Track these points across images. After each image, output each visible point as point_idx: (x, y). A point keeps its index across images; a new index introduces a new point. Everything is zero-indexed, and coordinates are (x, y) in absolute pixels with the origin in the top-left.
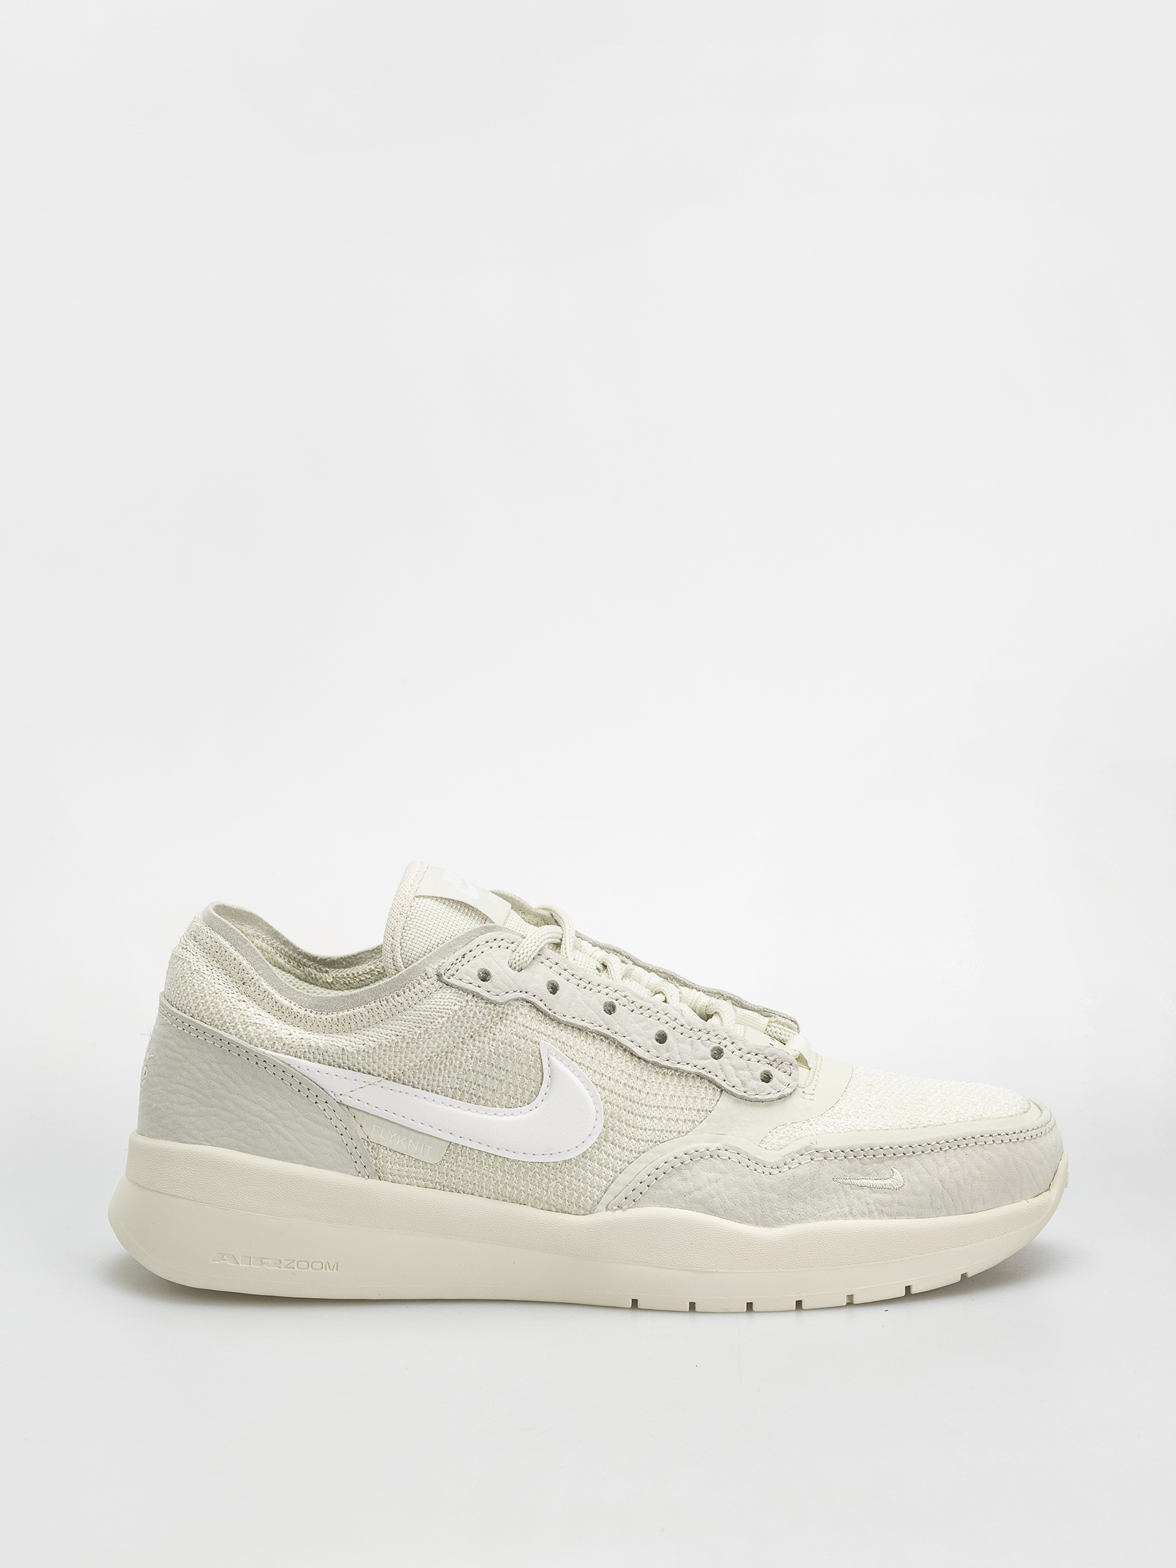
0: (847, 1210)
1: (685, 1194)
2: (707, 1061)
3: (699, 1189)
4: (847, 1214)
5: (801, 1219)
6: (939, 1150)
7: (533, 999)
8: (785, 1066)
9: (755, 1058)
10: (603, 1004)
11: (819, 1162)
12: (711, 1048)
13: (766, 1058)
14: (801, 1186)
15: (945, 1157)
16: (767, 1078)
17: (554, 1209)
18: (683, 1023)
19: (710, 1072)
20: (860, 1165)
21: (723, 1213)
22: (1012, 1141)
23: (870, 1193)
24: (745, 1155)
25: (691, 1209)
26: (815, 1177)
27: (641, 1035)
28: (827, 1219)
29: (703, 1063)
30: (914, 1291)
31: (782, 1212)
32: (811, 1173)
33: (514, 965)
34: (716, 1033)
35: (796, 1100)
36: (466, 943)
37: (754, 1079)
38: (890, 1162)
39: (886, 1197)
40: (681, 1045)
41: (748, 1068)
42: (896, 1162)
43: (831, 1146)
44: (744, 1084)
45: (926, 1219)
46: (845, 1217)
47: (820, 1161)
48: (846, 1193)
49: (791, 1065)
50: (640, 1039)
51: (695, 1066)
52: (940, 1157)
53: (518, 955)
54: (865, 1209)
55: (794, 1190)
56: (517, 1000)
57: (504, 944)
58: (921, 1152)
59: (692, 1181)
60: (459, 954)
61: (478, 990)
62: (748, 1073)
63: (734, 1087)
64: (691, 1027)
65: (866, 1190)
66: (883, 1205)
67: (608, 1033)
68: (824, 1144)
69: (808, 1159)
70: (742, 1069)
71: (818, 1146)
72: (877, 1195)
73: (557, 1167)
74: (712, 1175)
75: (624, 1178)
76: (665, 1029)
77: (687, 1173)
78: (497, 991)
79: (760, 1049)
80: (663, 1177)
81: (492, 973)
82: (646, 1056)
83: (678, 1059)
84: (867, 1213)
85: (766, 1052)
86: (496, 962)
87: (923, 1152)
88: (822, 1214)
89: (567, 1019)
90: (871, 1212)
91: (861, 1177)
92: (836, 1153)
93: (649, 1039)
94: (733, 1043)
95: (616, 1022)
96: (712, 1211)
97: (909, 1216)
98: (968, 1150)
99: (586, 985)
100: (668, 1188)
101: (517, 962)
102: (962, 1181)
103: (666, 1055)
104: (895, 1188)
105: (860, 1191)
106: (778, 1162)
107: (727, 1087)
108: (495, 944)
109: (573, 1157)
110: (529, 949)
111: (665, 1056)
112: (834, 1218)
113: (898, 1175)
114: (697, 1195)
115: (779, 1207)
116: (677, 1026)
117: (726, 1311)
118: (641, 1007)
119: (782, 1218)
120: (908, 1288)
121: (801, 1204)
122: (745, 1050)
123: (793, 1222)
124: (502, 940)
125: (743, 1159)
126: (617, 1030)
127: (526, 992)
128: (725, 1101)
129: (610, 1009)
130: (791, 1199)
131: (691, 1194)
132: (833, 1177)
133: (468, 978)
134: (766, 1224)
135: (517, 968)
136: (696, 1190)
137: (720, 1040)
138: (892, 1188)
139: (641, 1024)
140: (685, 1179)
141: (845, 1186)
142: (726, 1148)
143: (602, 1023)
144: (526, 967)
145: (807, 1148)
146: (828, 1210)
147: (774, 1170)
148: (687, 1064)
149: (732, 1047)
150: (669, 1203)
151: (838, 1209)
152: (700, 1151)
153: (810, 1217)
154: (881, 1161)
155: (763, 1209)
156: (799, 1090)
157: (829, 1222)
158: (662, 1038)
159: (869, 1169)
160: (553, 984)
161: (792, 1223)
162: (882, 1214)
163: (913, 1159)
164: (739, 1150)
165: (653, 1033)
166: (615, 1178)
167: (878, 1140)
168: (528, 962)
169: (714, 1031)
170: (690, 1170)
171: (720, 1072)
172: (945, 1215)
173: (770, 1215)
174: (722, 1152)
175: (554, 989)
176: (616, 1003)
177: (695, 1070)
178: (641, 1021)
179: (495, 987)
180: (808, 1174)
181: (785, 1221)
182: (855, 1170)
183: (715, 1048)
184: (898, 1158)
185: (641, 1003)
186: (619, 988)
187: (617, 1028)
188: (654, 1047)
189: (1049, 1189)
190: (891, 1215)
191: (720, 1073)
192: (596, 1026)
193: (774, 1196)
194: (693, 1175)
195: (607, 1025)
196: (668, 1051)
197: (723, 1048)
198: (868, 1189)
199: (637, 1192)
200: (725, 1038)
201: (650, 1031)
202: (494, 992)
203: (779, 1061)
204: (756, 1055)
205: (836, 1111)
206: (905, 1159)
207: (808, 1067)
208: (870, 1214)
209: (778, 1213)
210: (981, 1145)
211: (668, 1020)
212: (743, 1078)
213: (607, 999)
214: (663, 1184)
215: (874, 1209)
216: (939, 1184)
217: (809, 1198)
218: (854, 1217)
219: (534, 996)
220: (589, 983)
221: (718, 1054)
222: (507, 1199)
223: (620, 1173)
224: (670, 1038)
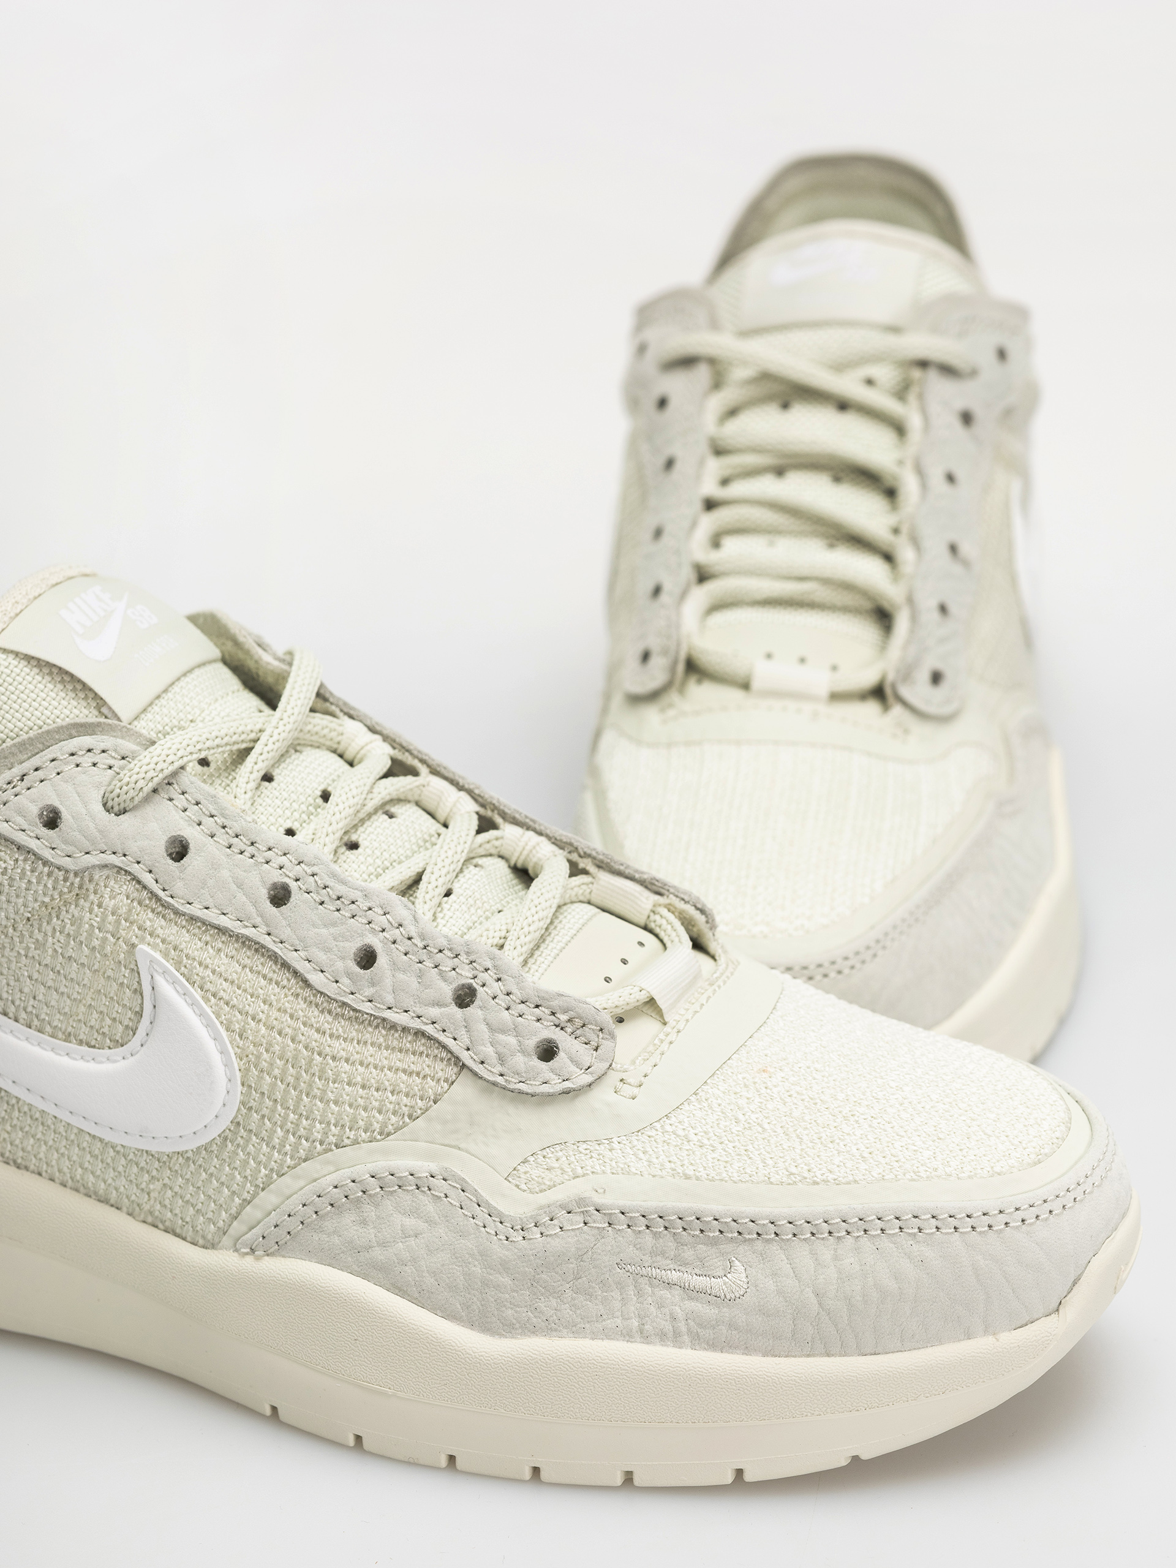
0: (635, 1323)
1: (360, 1249)
2: (443, 1009)
3: (383, 1244)
4: (634, 1331)
5: (549, 1328)
6: (827, 1235)
7: (135, 869)
8: (589, 1033)
9: (531, 1013)
10: (268, 886)
11: (596, 1231)
12: (454, 985)
13: (553, 1014)
14: (558, 1269)
15: (835, 1250)
16: (548, 1052)
17: (161, 1226)
18: (413, 934)
19: (444, 1031)
20: (672, 1245)
21: (416, 1295)
22: (978, 1230)
23: (683, 1299)
24: (473, 1195)
25: (365, 1277)
26: (585, 1256)
27: (327, 950)
28: (594, 1336)
29: (434, 1012)
30: (748, 1477)
31: (516, 1312)
32: (578, 1249)
33: (110, 804)
34: (472, 958)
35: (603, 1095)
36: (36, 751)
37: (523, 1052)
38: (729, 1247)
39: (708, 1311)
40: (401, 976)
41: (517, 1031)
42: (741, 1247)
43: (624, 1203)
44: (502, 1060)
45: (782, 1360)
46: (627, 1335)
47: (598, 1228)
48: (639, 1293)
49: (601, 1030)
50: (324, 957)
51: (419, 1017)
52: (825, 1250)
53: (119, 784)
54: (668, 1327)
55: (544, 1276)
56: (105, 866)
57: (104, 760)
58: (790, 1236)
59: (375, 1227)
60: (17, 770)
61: (33, 844)
62: (512, 1040)
63: (482, 1063)
64: (424, 943)
65: (677, 1291)
66: (700, 1325)
67: (267, 941)
68: (612, 1200)
69: (577, 1223)
70: (503, 1031)
71: (599, 1200)
72: (690, 1305)
73: (164, 1160)
74: (410, 1222)
75: (268, 1199)
76: (375, 942)
77: (370, 1212)
78: (70, 849)
79: (543, 998)
80: (329, 1212)
81: (65, 814)
82: (331, 990)
83: (390, 999)
84: (671, 1334)
85: (555, 1003)
86: (78, 793)
87: (795, 1235)
88: (587, 1326)
89: (196, 910)
90: (677, 1334)
91: (671, 1266)
92: (631, 1217)
93: (343, 958)
94: (499, 979)
95: (284, 923)
96: (400, 1290)
97: (747, 1350)
98: (885, 1243)
99: (243, 847)
100: (334, 1232)
101: (116, 799)
102: (858, 1298)
103: (369, 992)
104: (728, 1297)
105: (665, 1293)
106: (525, 1220)
107: (469, 1063)
108: (88, 759)
109: (192, 1148)
110: (142, 775)
111: (366, 994)
112: (609, 1338)
113: (739, 1274)
114: (378, 1254)
115: (512, 1300)
116: (399, 938)
117: (411, 1460)
118: (339, 898)
119: (514, 1321)
120: (739, 1472)
121: (554, 1302)
122: (517, 995)
123: (534, 1331)
124: (103, 751)
125: (469, 1202)
126: (283, 937)
127: (125, 855)
128: (463, 1090)
129: (280, 896)
130: (535, 1290)
131: (370, 1251)
132: (618, 1261)
133: (19, 820)
134: (486, 1328)
135: (116, 809)
136: (379, 1244)
137: (475, 972)
138: (723, 1297)
139: (332, 930)
140: (364, 1222)
141: (641, 1280)
142: (446, 1175)
143: (258, 921)
144: (135, 808)
145: (581, 1201)
146: (600, 1319)
147: (515, 1233)
148: (406, 1011)
149: (496, 988)
150: (331, 1259)
151: (619, 1321)
152: (397, 1175)
153: (566, 1327)
154: (714, 1242)
155: (483, 1300)
156: (613, 1077)
157: (598, 1343)
158: (367, 959)
159: (688, 1254)
160: (182, 841)
161: (533, 1333)
162: (697, 1341)
163: (774, 1248)
164: (464, 1184)
165: (353, 947)
166: (254, 1197)
167: (712, 1205)
168: (137, 800)
169: (468, 953)
170: (377, 1206)
171: (463, 1032)
172: (821, 1355)
173: (496, 1312)
174: (437, 1182)
175: (179, 851)
176: (293, 885)
177: (416, 1024)
178: (334, 924)
179: (66, 842)
180: (573, 1249)
181: (521, 1327)
182: (663, 1253)
183: (463, 985)
184: (746, 1240)
185: (341, 889)
186: (305, 860)
187: (286, 933)
188: (349, 975)
189: (1058, 1310)
190: (713, 1345)
191: (462, 1034)
192: (247, 927)
193: (506, 1280)
194: (378, 1217)
195: (267, 925)
196: (373, 984)
197: (477, 987)
198: (680, 1291)
199: (282, 1232)
200: (487, 970)
201: (347, 944)
202: (62, 851)
203: (578, 1022)
204: (537, 1006)
205: (668, 1128)
206: (759, 1245)
207: (664, 1019)
208: (674, 1338)
209: (510, 1312)
210: (910, 1234)
211: (386, 925)
212: (501, 1049)
213: (277, 877)
214: (327, 1223)
215: (684, 1329)
216: (814, 1300)
217: (569, 1293)
218: (646, 1338)
219: (138, 863)
220: (252, 844)
221: (465, 997)
222: (91, 1193)
223: (263, 1189)
224: (382, 961)
